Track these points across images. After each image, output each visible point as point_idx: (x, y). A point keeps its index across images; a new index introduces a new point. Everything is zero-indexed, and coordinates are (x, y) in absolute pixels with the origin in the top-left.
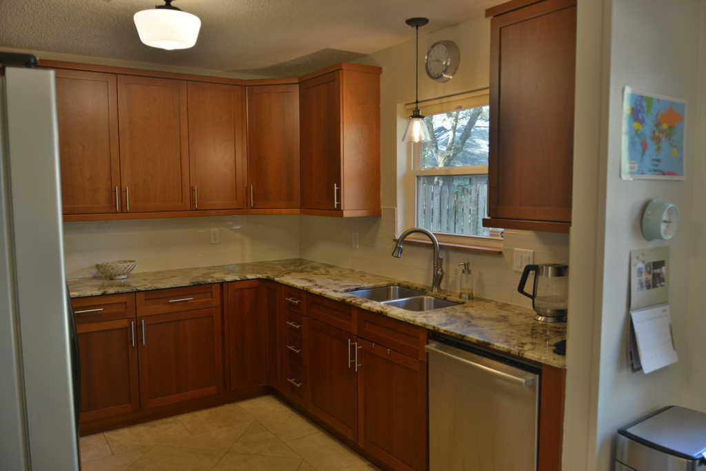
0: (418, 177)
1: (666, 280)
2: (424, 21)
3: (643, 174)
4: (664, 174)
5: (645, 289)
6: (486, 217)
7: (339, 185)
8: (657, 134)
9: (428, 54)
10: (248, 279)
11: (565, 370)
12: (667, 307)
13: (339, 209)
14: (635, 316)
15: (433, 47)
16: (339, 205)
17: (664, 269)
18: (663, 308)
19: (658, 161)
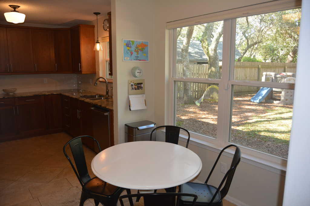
0: (106, 61)
1: (143, 88)
2: (99, 13)
3: (131, 60)
4: (140, 60)
5: (134, 90)
6: (110, 73)
7: (81, 64)
8: (137, 50)
9: (103, 23)
10: (54, 94)
11: (113, 110)
12: (144, 95)
13: (81, 71)
14: (130, 96)
15: (104, 21)
16: (81, 70)
17: (142, 85)
18: (143, 95)
19: (138, 57)
